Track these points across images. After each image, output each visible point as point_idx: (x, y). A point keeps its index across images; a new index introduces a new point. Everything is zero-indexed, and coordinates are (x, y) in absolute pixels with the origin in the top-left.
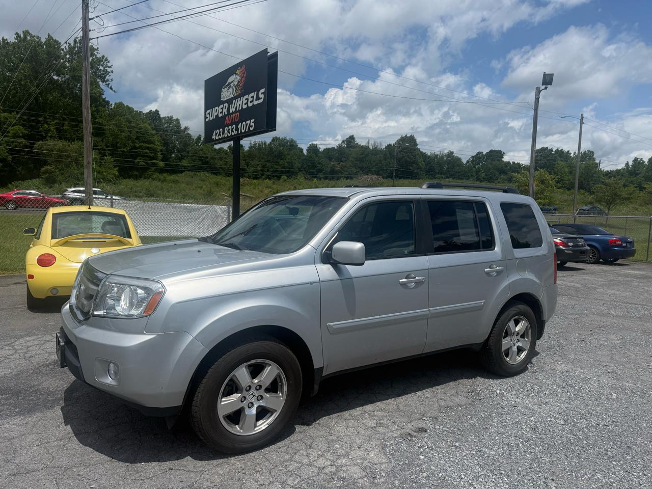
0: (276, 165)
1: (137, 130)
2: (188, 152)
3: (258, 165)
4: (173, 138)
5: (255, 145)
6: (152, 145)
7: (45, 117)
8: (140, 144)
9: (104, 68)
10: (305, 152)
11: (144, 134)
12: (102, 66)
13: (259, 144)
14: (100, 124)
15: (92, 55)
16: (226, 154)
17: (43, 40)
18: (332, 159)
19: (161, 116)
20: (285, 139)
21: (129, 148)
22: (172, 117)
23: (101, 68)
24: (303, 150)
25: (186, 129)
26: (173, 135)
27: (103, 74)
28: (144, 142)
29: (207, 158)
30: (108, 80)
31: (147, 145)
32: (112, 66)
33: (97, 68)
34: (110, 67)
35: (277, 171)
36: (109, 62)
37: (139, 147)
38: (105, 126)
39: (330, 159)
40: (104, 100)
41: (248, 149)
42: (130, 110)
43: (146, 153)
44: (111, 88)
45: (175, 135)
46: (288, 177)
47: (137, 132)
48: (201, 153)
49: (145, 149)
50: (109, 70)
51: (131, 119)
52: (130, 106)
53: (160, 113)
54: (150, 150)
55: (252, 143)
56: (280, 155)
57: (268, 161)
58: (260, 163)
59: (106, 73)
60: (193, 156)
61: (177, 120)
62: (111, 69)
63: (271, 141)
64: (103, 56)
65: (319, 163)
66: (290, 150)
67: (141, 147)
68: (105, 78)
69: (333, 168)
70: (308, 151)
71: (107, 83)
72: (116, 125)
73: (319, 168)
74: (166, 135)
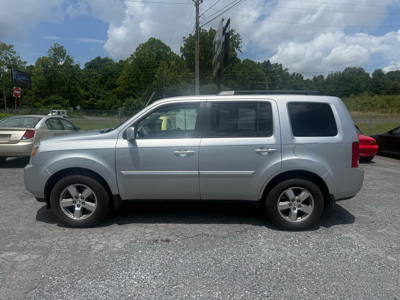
0: (347, 87)
1: (255, 74)
2: (286, 84)
3: (333, 88)
4: (277, 76)
5: (332, 75)
6: (263, 82)
7: (208, 73)
8: (257, 82)
9: (238, 40)
10: (371, 76)
11: (259, 76)
12: (237, 39)
13: (335, 74)
14: (234, 73)
15: (232, 34)
16: (311, 82)
17: (208, 31)
18: (394, 79)
19: (271, 64)
20: (355, 68)
21: (250, 85)
22: (277, 63)
23: (236, 41)
24: (369, 74)
25: (286, 69)
26: (277, 74)
27: (237, 44)
28: (260, 81)
29: (298, 86)
30: (239, 47)
31: (260, 82)
32: (242, 38)
33: (234, 41)
34: (241, 39)
35: (347, 91)
36: (240, 36)
37: (256, 84)
38: (237, 73)
39: (393, 79)
40: (237, 59)
41: (326, 78)
42: (252, 62)
43: (259, 87)
44: (241, 51)
45: (278, 74)
46: (356, 95)
47: (255, 75)
48: (294, 84)
49: (259, 85)
50: (240, 41)
51: (252, 68)
52: (252, 60)
53: (270, 62)
54: (262, 85)
55: (330, 73)
56: (350, 80)
57: (341, 85)
58: (334, 87)
59: (239, 43)
60: (289, 86)
61: (281, 65)
62: (241, 40)
63: (344, 70)
64: (238, 34)
65: (382, 83)
66: (358, 75)
67: (257, 84)
68: (238, 46)
69: (395, 85)
70: (374, 75)
71: (239, 49)
72: (243, 73)
73: (382, 87)
74: (273, 75)
